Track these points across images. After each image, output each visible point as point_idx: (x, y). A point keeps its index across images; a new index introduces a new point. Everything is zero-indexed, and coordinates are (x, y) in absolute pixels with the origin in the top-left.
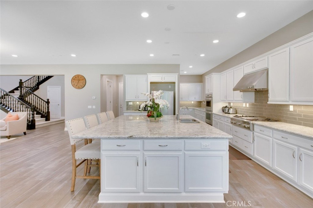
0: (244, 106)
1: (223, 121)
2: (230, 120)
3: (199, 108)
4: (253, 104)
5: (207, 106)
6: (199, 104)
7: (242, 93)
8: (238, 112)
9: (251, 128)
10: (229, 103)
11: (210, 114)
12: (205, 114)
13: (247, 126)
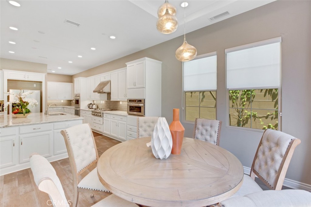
0: (102, 103)
1: (87, 114)
2: (91, 112)
3: (70, 106)
4: (106, 102)
5: (76, 104)
6: (69, 103)
7: (99, 94)
8: (99, 107)
9: (102, 116)
10: (93, 101)
11: (78, 110)
12: (74, 110)
13: (99, 114)
